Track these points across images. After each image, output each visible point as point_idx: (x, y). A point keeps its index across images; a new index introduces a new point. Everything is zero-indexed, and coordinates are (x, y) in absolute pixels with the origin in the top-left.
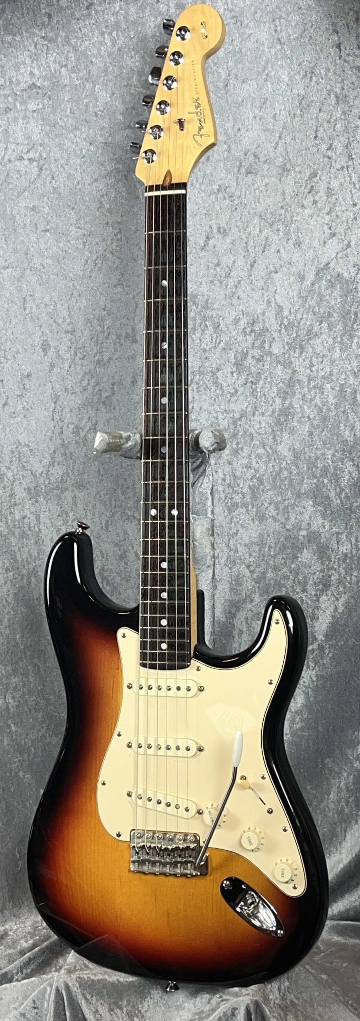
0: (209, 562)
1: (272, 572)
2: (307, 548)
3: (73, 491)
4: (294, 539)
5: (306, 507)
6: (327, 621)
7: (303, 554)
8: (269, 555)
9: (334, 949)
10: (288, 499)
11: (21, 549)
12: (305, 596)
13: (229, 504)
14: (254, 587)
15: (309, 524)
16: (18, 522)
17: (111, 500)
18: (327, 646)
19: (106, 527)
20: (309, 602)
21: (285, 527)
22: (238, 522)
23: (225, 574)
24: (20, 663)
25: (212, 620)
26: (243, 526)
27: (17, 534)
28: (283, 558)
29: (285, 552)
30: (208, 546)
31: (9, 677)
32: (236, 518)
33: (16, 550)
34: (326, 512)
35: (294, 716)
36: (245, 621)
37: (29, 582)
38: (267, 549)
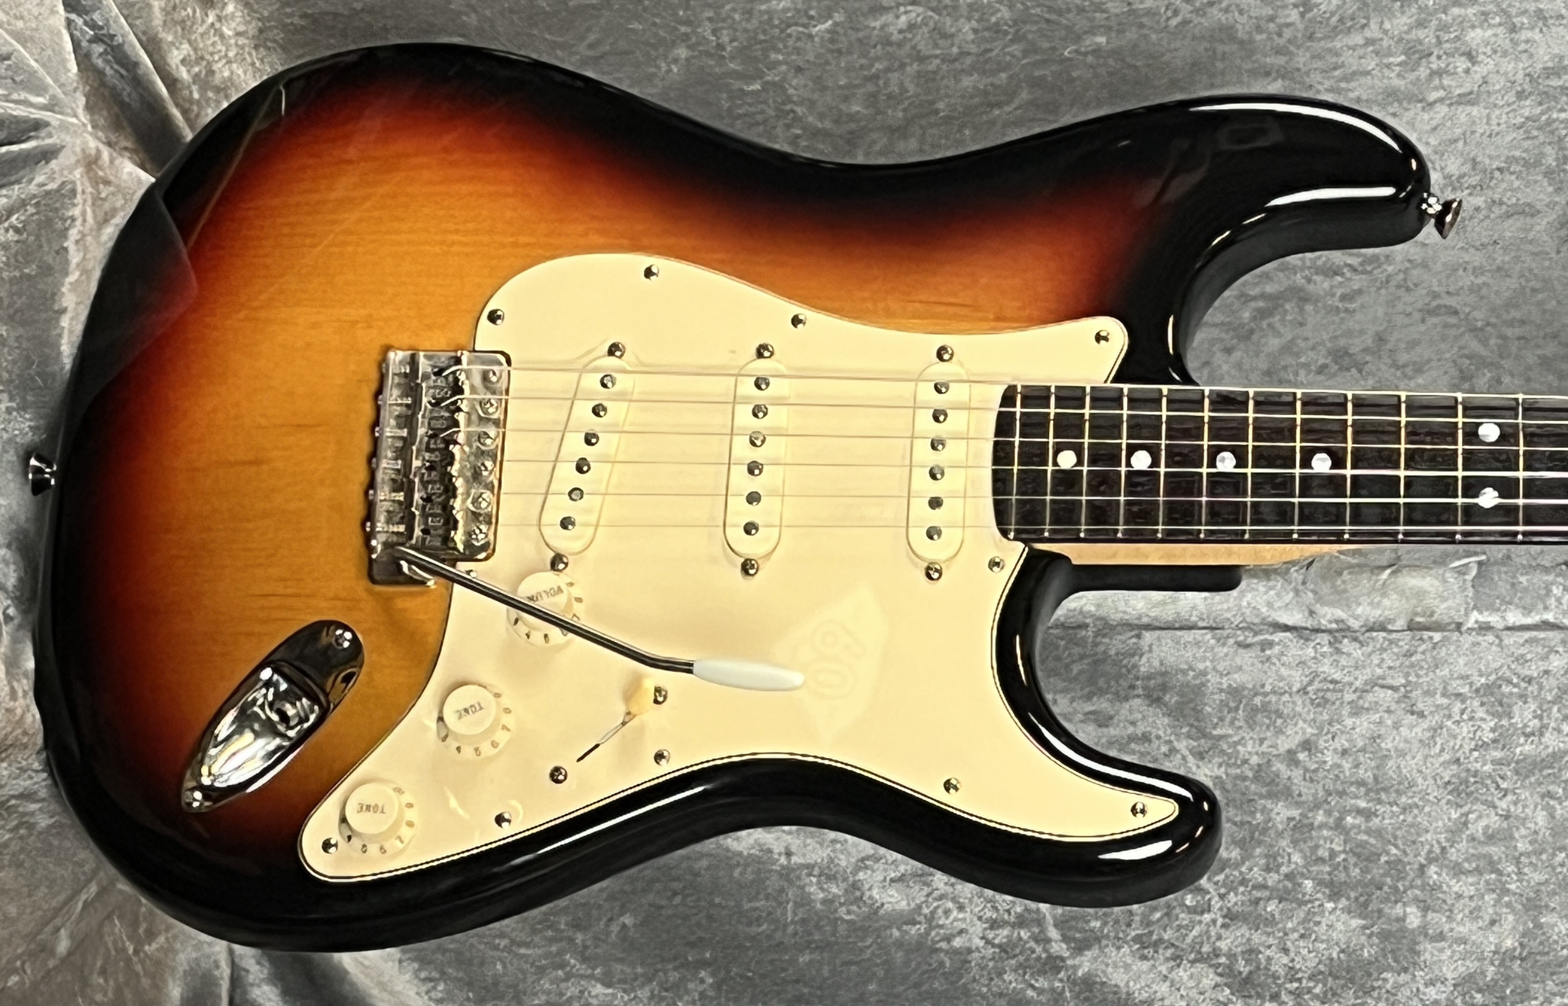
0: (1328, 615)
1: (1290, 819)
2: (1364, 927)
3: (1551, 205)
4: (1396, 889)
5: (1496, 928)
6: (1134, 986)
7: (1344, 917)
8: (1344, 812)
9: (146, 982)
10: (1520, 873)
11: (1371, 48)
12: (1214, 921)
13: (1506, 689)
14: (1245, 762)
15: (1441, 937)
16: (1457, 38)
17: (1523, 322)
18: (1057, 984)
19: (1439, 307)
20: (1195, 933)
21: (1430, 860)
22: (1449, 717)
23: (1284, 671)
24: (1016, 49)
25: (1145, 620)
26: (1435, 730)
27: (1421, 34)
28: (1333, 854)
29: (1352, 860)
30: (1378, 612)
31: (976, 16)
32: (1462, 712)
33: (1368, 34)
34: (1479, 991)
35: (845, 879)
36: (1139, 733)
37: (1268, 74)
38: (1363, 804)
